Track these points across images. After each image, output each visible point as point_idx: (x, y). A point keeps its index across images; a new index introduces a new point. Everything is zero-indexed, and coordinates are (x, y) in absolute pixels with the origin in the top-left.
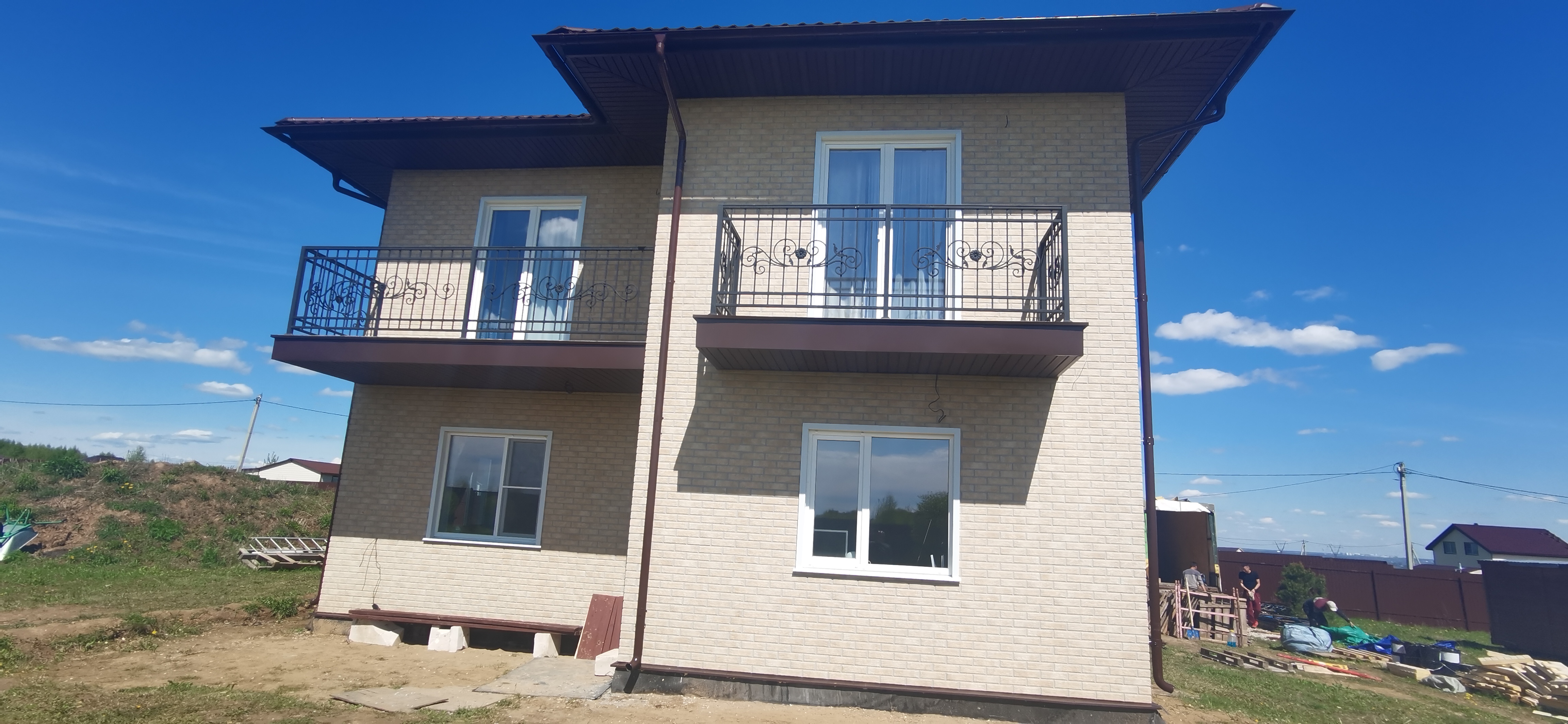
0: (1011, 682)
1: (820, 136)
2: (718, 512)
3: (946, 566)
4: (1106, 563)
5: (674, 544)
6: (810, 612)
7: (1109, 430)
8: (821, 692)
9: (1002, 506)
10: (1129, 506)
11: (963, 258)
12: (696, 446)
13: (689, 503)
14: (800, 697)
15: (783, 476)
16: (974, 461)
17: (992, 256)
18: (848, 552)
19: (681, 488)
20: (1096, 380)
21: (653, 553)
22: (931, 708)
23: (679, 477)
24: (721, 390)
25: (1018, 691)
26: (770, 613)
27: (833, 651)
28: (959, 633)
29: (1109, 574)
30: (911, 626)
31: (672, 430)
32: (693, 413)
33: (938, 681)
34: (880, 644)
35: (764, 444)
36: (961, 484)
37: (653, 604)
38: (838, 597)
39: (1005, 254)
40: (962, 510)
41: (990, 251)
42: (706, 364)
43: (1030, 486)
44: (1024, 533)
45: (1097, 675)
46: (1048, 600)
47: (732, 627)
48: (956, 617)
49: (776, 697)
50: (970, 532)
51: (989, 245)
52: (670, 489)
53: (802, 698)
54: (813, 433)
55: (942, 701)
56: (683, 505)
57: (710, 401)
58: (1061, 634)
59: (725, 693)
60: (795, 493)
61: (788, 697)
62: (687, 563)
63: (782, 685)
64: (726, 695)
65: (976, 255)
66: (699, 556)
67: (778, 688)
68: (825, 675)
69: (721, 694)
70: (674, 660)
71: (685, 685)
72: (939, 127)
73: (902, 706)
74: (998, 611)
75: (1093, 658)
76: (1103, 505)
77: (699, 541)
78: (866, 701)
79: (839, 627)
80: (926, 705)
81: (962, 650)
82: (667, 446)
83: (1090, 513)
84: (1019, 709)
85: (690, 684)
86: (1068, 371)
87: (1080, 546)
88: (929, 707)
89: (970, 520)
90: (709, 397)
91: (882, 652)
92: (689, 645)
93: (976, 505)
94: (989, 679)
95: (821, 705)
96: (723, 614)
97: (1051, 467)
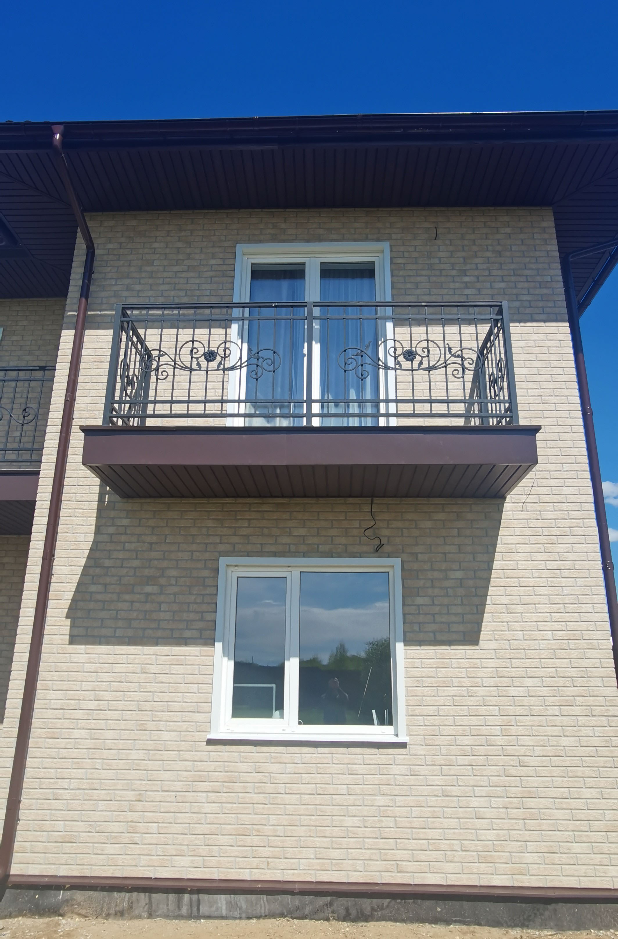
0: (475, 871)
1: (240, 248)
2: (118, 668)
3: (390, 723)
4: (577, 710)
5: (62, 711)
6: (228, 791)
7: (565, 554)
8: (241, 899)
9: (452, 647)
10: (596, 641)
11: (396, 358)
12: (93, 588)
13: (83, 658)
14: (214, 909)
15: (196, 621)
16: (418, 596)
17: (428, 356)
18: (276, 710)
19: (73, 640)
20: (547, 499)
21: (35, 722)
22: (380, 913)
23: (72, 626)
24: (125, 522)
25: (484, 881)
26: (178, 794)
27: (256, 840)
28: (409, 808)
29: (580, 724)
30: (351, 802)
31: (66, 570)
32: (91, 550)
33: (387, 874)
34: (314, 828)
35: (174, 583)
36: (404, 623)
37: (31, 790)
38: (261, 770)
39: (443, 352)
40: (406, 653)
41: (426, 350)
42: (108, 493)
43: (482, 622)
44: (479, 679)
45: (578, 855)
46: (513, 760)
47: (131, 816)
48: (405, 787)
49: (184, 910)
50: (417, 680)
51: (424, 344)
52: (60, 642)
53: (217, 909)
54: (232, 569)
55: (393, 902)
56: (76, 660)
57: (111, 535)
58: (531, 802)
59: (117, 908)
60: (210, 642)
61: (198, 909)
62: (77, 733)
63: (191, 892)
64: (119, 912)
65: (410, 355)
66: (93, 724)
67: (186, 896)
68: (246, 875)
69: (112, 911)
70: (53, 866)
71: (66, 902)
72: (366, 239)
73: (343, 912)
74: (455, 777)
75: (571, 833)
76: (566, 641)
77: (92, 705)
78: (298, 908)
79: (263, 808)
80: (373, 909)
81: (414, 830)
82: (59, 589)
83: (552, 651)
84: (489, 906)
85: (72, 899)
86: (516, 490)
87: (544, 691)
88: (376, 911)
89: (416, 665)
90: (111, 530)
91: (317, 839)
92: (75, 844)
93: (423, 647)
94: (449, 867)
95: (240, 918)
96: (119, 799)
97: (505, 600)
